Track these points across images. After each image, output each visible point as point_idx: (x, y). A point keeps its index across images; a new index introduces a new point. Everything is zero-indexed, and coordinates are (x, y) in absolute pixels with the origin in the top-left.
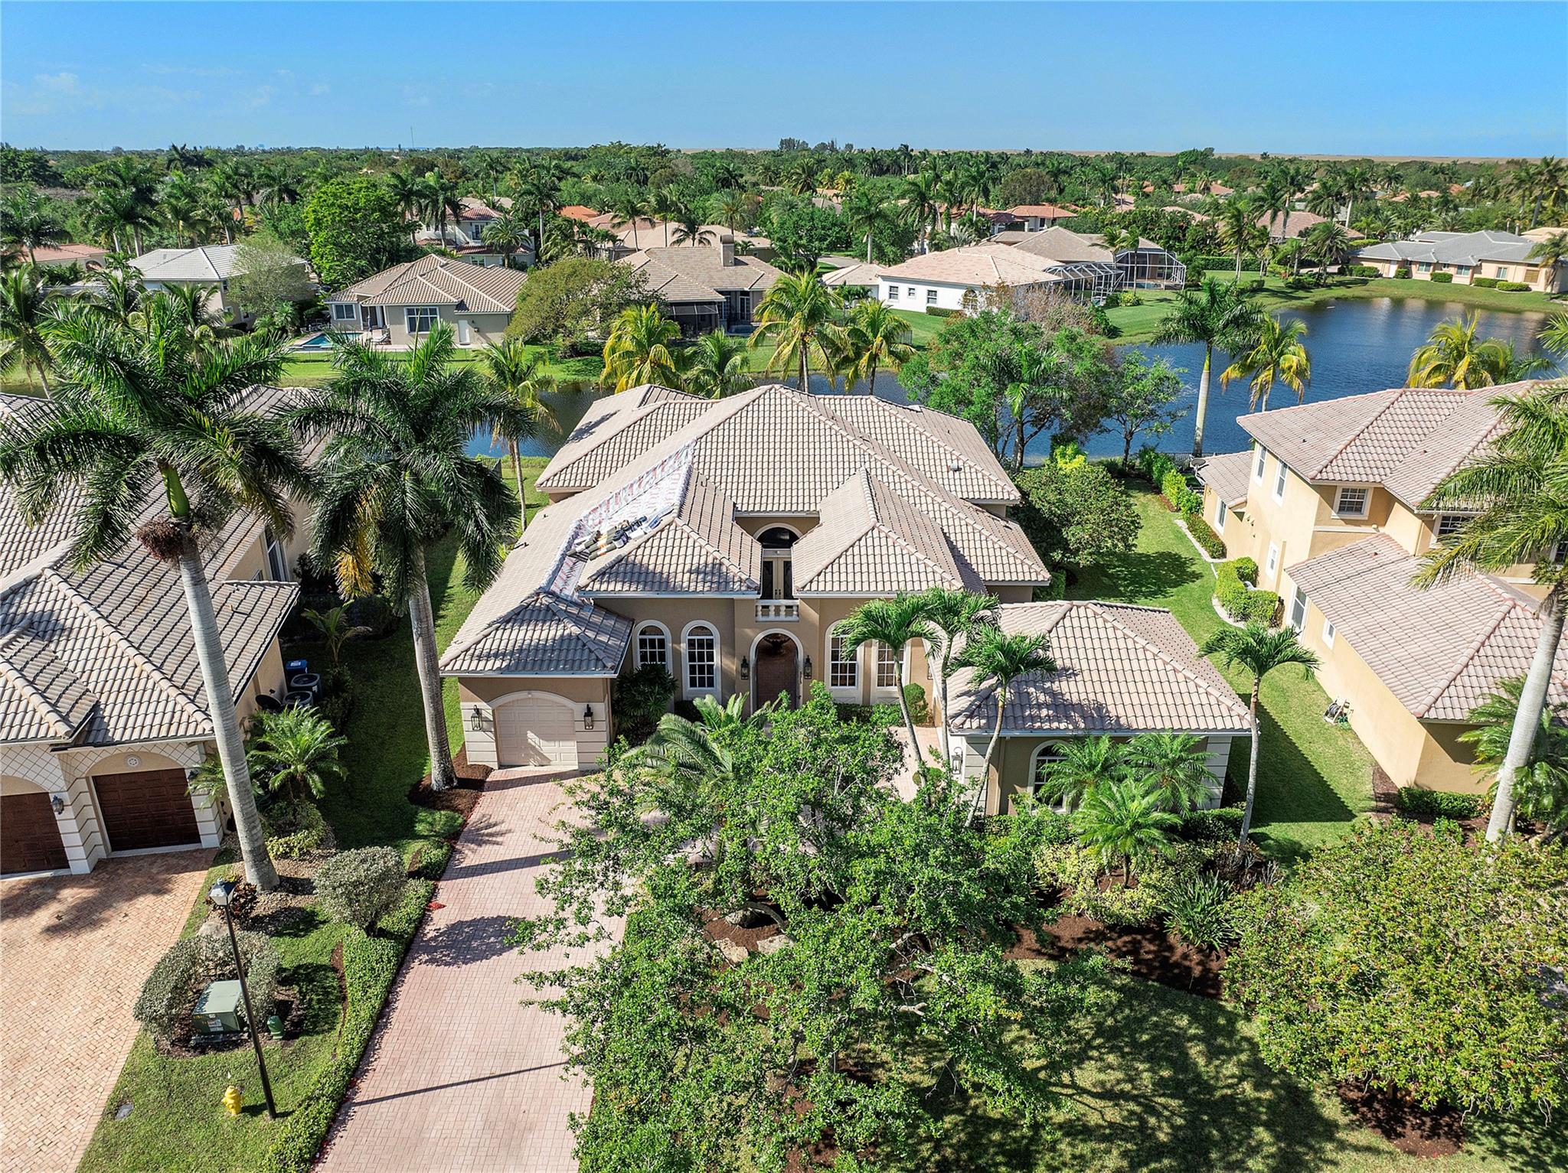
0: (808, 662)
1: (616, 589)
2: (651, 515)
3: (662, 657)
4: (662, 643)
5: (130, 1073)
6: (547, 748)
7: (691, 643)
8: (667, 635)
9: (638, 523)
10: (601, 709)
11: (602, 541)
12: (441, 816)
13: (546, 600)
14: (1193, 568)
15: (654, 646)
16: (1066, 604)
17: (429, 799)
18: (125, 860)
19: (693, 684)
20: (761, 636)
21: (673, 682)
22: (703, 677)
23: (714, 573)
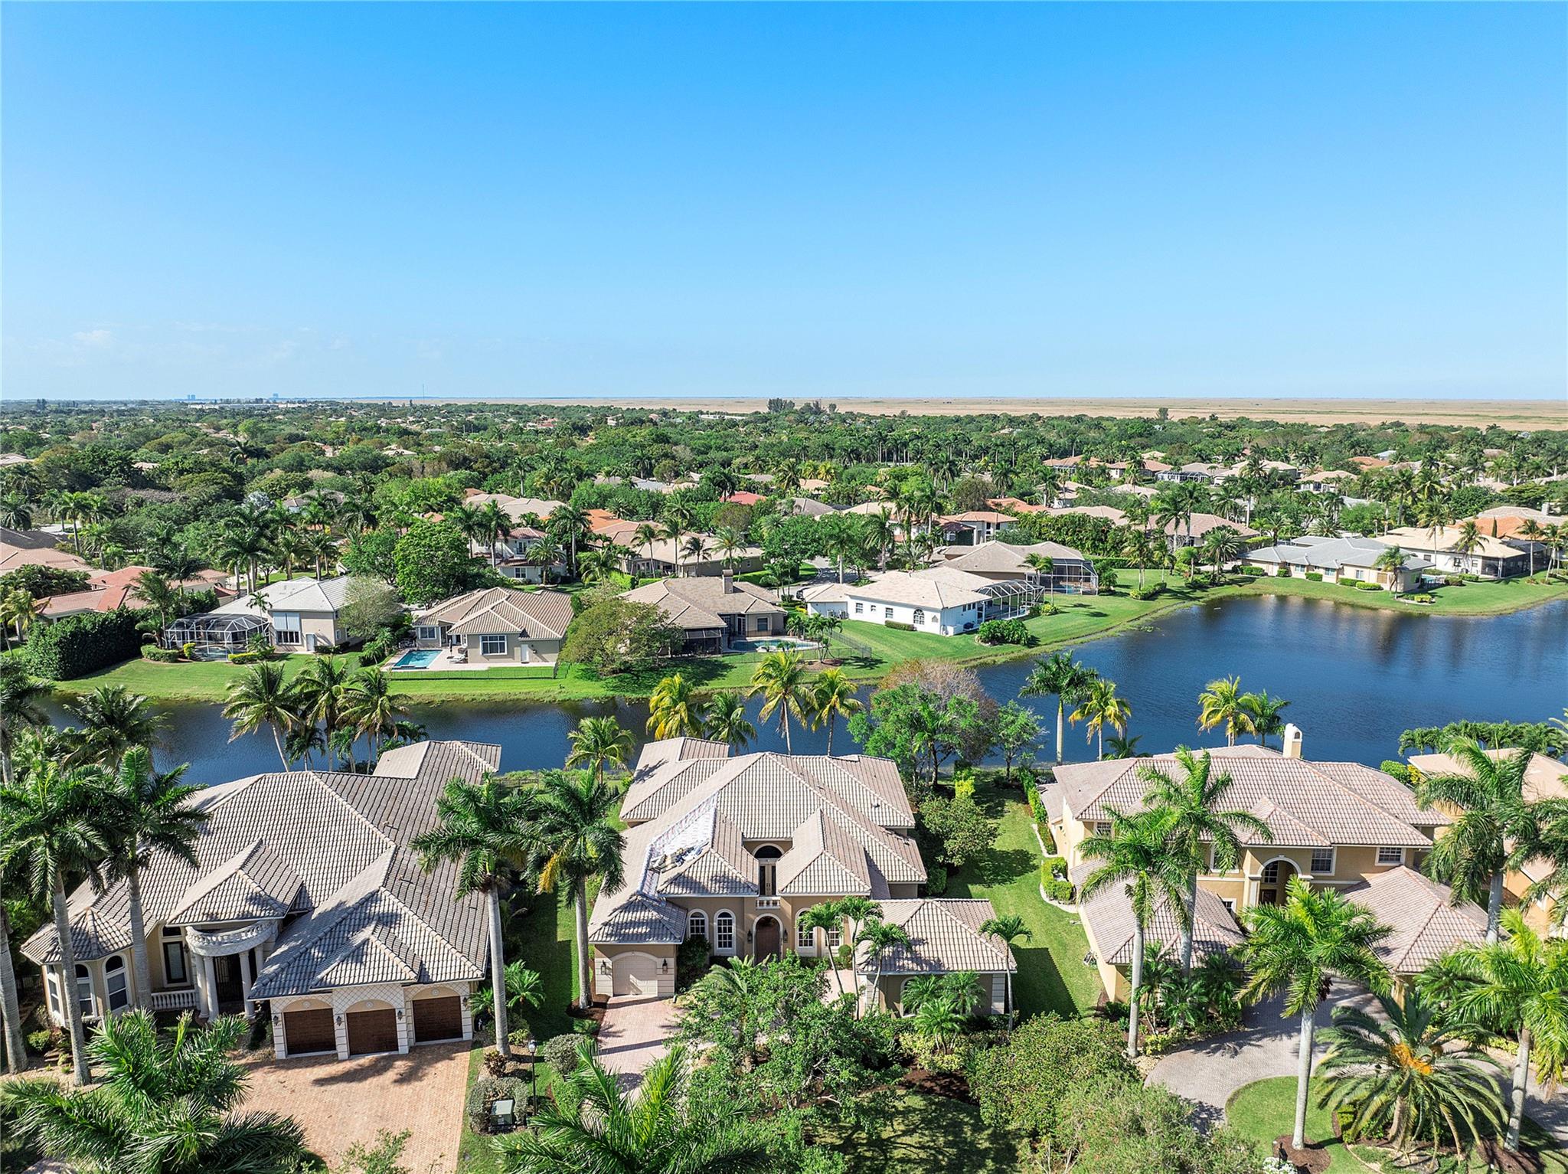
0: (785, 932)
1: (676, 891)
2: (697, 846)
3: (703, 930)
4: (703, 922)
5: (464, 1142)
6: (640, 984)
7: (719, 923)
8: (706, 919)
9: (689, 850)
10: (671, 962)
11: (668, 861)
12: (587, 1022)
13: (639, 898)
14: (1035, 862)
15: (698, 925)
16: (921, 901)
17: (580, 1014)
18: (424, 1047)
19: (720, 946)
20: (758, 919)
21: (709, 945)
22: (725, 941)
23: (733, 884)
